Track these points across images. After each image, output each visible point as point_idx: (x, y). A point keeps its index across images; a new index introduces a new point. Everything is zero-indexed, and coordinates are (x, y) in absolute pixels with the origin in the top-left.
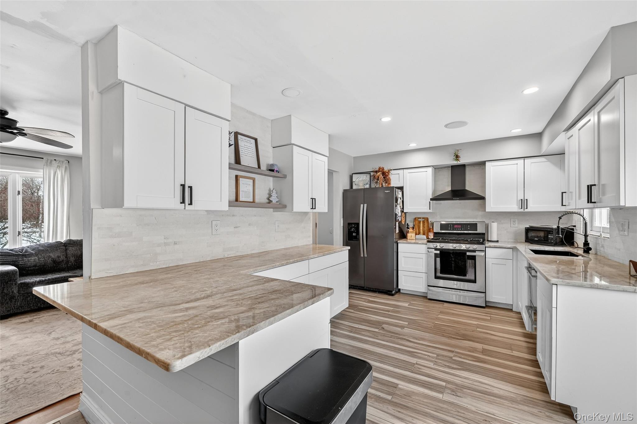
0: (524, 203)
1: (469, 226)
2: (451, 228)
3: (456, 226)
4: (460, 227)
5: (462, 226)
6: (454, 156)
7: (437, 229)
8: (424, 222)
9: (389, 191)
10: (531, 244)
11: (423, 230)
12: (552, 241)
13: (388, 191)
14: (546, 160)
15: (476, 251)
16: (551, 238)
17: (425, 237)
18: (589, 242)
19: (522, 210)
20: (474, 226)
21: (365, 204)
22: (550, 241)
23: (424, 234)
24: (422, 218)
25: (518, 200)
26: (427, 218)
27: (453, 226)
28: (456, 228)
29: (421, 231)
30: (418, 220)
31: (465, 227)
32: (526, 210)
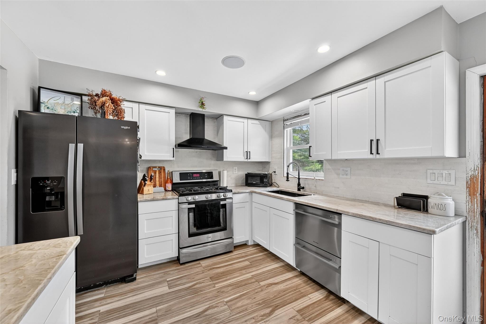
0: (248, 154)
1: (206, 175)
2: (190, 178)
3: (195, 175)
4: (199, 176)
5: (200, 175)
6: (200, 102)
7: (177, 179)
8: (160, 172)
9: (129, 128)
10: (248, 186)
11: (159, 181)
12: (266, 183)
13: (127, 128)
14: (259, 123)
15: (227, 199)
16: (266, 181)
17: (162, 189)
18: (300, 183)
19: (246, 160)
20: (210, 175)
21: (79, 144)
22: (265, 183)
23: (160, 186)
24: (158, 167)
25: (244, 152)
26: (163, 167)
27: (192, 175)
28: (196, 177)
29: (157, 183)
30: (152, 169)
31: (203, 176)
32: (249, 160)
